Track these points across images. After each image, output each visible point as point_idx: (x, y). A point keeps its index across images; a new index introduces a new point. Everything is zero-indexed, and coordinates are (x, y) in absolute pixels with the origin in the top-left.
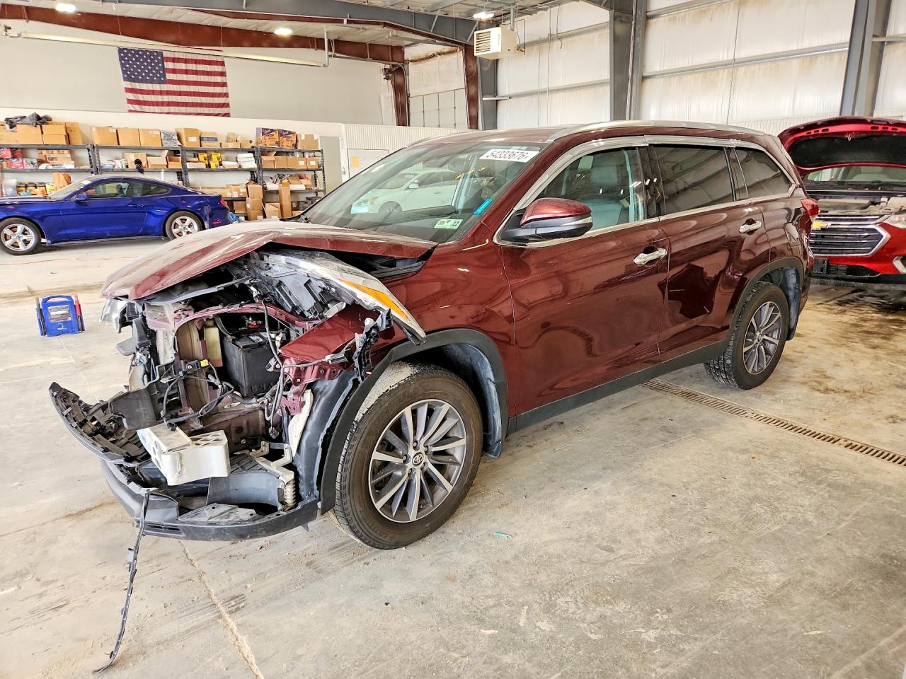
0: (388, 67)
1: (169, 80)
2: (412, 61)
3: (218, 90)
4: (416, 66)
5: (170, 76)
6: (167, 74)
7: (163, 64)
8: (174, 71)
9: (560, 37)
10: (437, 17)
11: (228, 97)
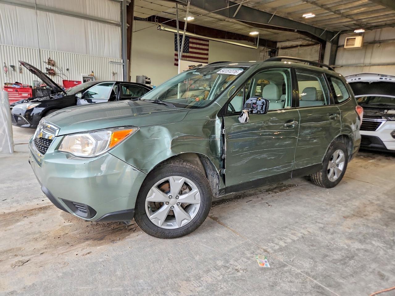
0: (270, 50)
1: (190, 51)
2: (281, 48)
3: (205, 56)
4: (282, 50)
5: (190, 50)
6: (189, 49)
7: (189, 45)
8: (192, 48)
9: (380, 42)
10: (325, 31)
11: (208, 60)
